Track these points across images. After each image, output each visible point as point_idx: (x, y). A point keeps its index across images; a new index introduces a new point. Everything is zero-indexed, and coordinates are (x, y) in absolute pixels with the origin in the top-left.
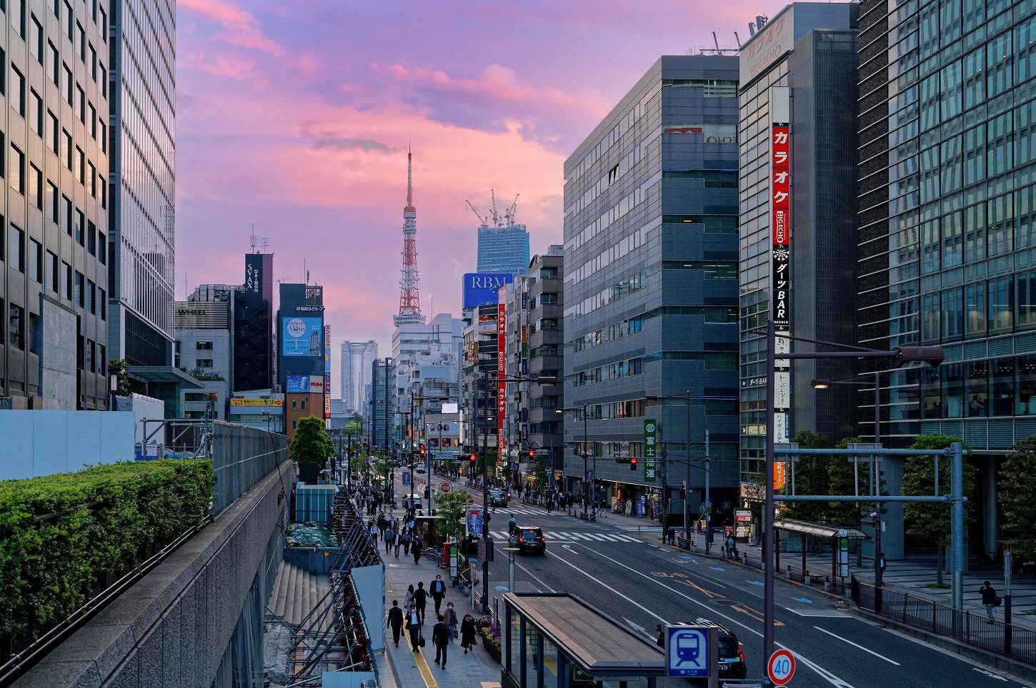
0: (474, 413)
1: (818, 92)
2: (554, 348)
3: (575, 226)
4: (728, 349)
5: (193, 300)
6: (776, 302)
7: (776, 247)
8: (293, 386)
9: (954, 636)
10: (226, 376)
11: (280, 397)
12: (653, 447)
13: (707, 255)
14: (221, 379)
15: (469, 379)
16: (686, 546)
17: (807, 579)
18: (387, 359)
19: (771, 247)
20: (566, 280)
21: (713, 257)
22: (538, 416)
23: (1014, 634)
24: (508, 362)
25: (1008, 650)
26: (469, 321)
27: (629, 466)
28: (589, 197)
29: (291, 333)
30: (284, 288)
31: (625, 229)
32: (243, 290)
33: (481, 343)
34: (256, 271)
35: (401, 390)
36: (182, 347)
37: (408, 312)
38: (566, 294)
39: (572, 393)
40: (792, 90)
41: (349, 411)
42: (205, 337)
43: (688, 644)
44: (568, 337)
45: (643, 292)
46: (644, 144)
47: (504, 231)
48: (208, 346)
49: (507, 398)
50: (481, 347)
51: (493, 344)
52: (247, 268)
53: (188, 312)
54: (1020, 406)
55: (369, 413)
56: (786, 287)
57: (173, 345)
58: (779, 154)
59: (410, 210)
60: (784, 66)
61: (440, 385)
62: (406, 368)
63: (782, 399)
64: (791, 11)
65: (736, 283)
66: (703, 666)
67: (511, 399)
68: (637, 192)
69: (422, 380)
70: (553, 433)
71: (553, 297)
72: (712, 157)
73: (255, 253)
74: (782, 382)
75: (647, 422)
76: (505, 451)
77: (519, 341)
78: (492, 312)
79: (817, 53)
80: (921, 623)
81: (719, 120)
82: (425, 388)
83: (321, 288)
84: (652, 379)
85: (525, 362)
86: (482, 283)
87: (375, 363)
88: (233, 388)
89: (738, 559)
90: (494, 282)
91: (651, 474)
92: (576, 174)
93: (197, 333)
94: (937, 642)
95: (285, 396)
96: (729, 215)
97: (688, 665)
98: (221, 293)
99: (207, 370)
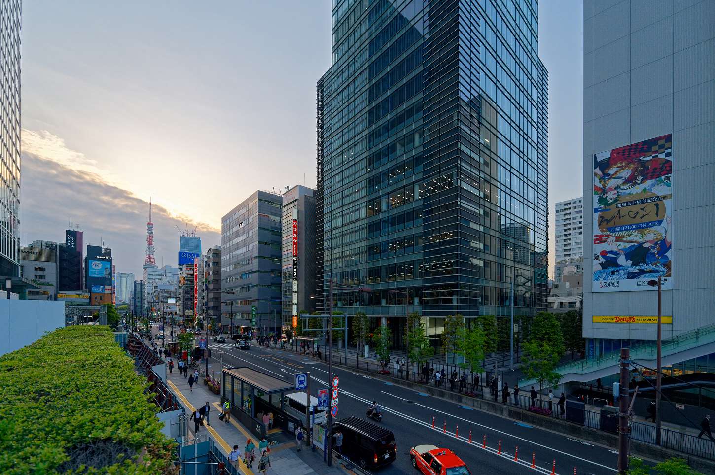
0: (184, 303)
1: (306, 212)
2: (217, 281)
3: (226, 240)
4: (279, 285)
5: (32, 247)
6: (294, 272)
7: (294, 256)
8: (94, 289)
9: (345, 365)
10: (55, 284)
11: (88, 294)
12: (255, 315)
13: (272, 255)
14: (52, 285)
15: (182, 290)
16: (268, 346)
17: (306, 353)
18: (141, 281)
19: (292, 255)
20: (222, 258)
21: (273, 256)
22: (211, 304)
23: (359, 362)
24: (198, 285)
25: (358, 367)
26: (181, 269)
27: (249, 321)
28: (231, 231)
29: (94, 267)
30: (89, 247)
31: (245, 244)
32: (65, 246)
33: (187, 277)
34: (73, 238)
35: (149, 293)
36: (25, 269)
37: (151, 263)
38: (222, 263)
39: (225, 297)
40: (298, 210)
41: (120, 301)
42: (40, 265)
43: (301, 379)
44: (223, 277)
45: (251, 265)
46: (251, 217)
47: (191, 238)
48: (43, 269)
49: (198, 298)
50: (187, 279)
51: (192, 278)
52: (67, 236)
53: (29, 253)
54: (355, 304)
55: (132, 302)
56: (296, 268)
57: (20, 267)
58: (295, 228)
59: (150, 225)
60: (296, 202)
61: (167, 292)
62: (151, 285)
63: (295, 301)
64: (298, 187)
65: (281, 265)
66: (306, 385)
67: (200, 298)
68: (249, 232)
69: (159, 290)
70: (217, 310)
71: (217, 263)
72: (273, 226)
73: (72, 230)
74: (295, 296)
75: (253, 307)
76: (197, 317)
77: (203, 278)
78: (191, 267)
79: (305, 201)
80: (337, 362)
81: (275, 215)
82: (160, 293)
83: (110, 250)
84: (254, 293)
85: (206, 285)
86: (186, 256)
87: (135, 282)
88: (58, 289)
89: (284, 349)
90: (191, 256)
91: (254, 323)
92: (226, 223)
93: (34, 262)
94: (341, 367)
95: (91, 294)
96: (279, 244)
97: (302, 386)
98: (51, 247)
99: (42, 281)
